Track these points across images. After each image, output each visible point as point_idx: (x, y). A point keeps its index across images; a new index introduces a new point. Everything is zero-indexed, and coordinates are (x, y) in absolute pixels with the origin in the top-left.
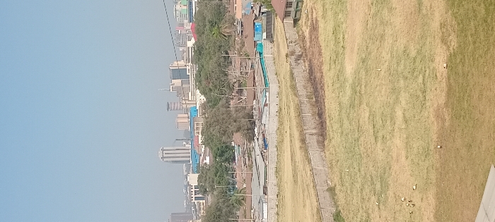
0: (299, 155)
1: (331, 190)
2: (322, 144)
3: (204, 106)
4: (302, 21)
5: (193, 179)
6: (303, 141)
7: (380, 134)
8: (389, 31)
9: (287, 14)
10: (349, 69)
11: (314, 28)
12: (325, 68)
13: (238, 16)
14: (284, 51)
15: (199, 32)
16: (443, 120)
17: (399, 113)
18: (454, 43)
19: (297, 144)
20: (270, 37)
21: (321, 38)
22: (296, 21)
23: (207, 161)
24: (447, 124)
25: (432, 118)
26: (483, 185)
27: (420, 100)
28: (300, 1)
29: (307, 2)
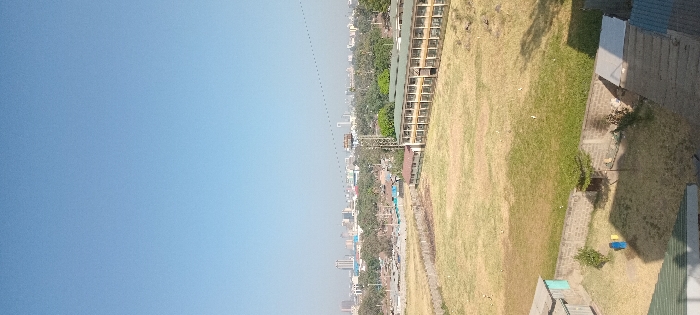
0: (419, 266)
1: (439, 289)
2: (433, 260)
3: (362, 235)
4: (420, 186)
5: (355, 280)
6: (422, 258)
7: (469, 255)
8: (472, 192)
9: (411, 182)
10: (449, 214)
11: (428, 190)
12: (434, 214)
13: (383, 183)
14: (410, 203)
15: (359, 191)
16: (508, 247)
17: (480, 242)
18: (512, 199)
19: (418, 259)
20: (401, 195)
21: (432, 196)
22: (416, 185)
23: (364, 269)
24: (511, 249)
25: (501, 245)
26: (535, 288)
27: (493, 234)
28: (419, 174)
29: (423, 174)
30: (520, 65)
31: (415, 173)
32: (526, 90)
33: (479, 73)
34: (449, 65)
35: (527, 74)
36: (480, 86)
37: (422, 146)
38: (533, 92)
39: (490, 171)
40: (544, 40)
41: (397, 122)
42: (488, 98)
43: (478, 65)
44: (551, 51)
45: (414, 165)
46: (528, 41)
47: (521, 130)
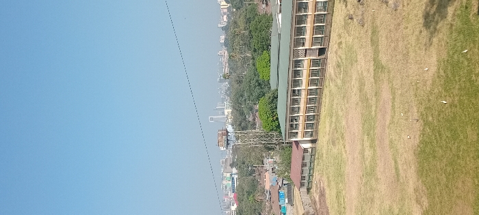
4: (313, 190)
8: (377, 195)
9: (302, 185)
11: (322, 195)
13: (267, 187)
14: (301, 212)
15: (239, 200)
18: (426, 204)
20: (291, 202)
21: (328, 201)
22: (308, 190)
28: (311, 175)
29: (316, 175)
30: (424, 40)
31: (306, 174)
32: (434, 69)
33: (376, 52)
34: (340, 43)
35: (433, 50)
36: (379, 67)
37: (313, 141)
38: (442, 72)
39: (397, 169)
40: (450, 10)
41: (281, 112)
42: (390, 81)
43: (374, 43)
44: (459, 23)
45: (304, 165)
46: (432, 12)
47: (430, 118)
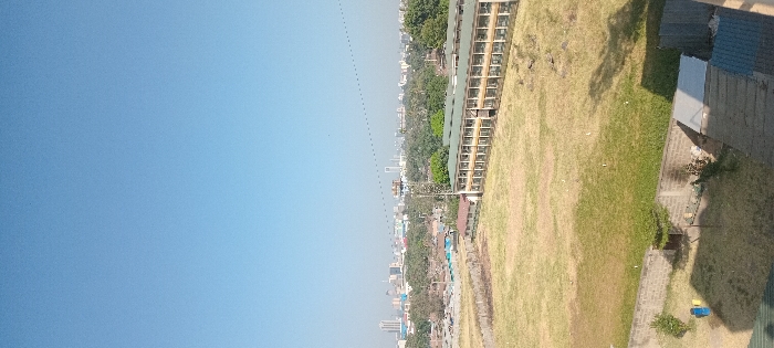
0: (475, 329)
2: (490, 323)
3: (411, 293)
4: (477, 239)
5: (402, 344)
6: (477, 320)
7: (531, 318)
8: (535, 247)
9: (467, 234)
10: (509, 271)
11: (485, 244)
12: (492, 271)
13: (435, 234)
14: (464, 259)
15: (408, 244)
16: (575, 311)
17: (544, 305)
18: (580, 258)
19: (473, 323)
20: (455, 249)
21: (490, 251)
22: (473, 239)
23: (412, 332)
24: (578, 313)
25: (567, 309)
27: (558, 295)
28: (475, 226)
29: (480, 226)
30: (589, 107)
31: (471, 225)
32: (596, 135)
33: (543, 114)
34: (511, 105)
35: (597, 117)
36: (544, 130)
37: (480, 195)
38: (604, 138)
39: (555, 224)
40: (615, 80)
41: (451, 167)
42: (554, 144)
43: (542, 106)
44: (623, 93)
45: (469, 215)
46: (598, 81)
47: (590, 180)
